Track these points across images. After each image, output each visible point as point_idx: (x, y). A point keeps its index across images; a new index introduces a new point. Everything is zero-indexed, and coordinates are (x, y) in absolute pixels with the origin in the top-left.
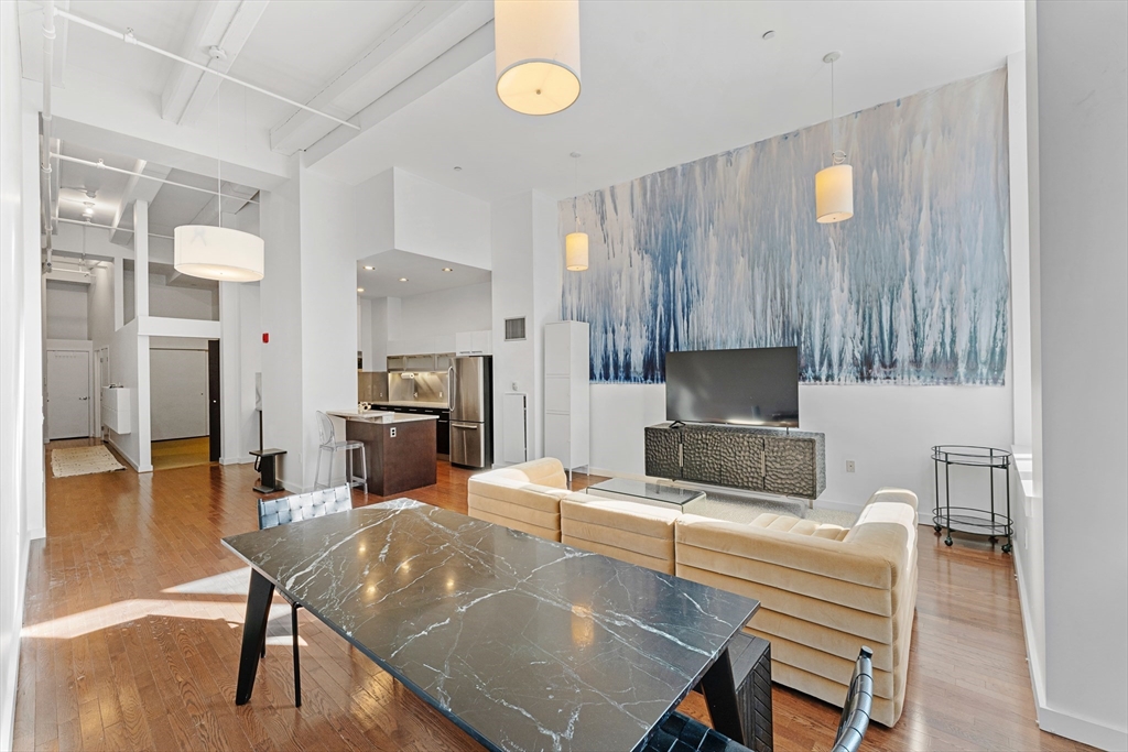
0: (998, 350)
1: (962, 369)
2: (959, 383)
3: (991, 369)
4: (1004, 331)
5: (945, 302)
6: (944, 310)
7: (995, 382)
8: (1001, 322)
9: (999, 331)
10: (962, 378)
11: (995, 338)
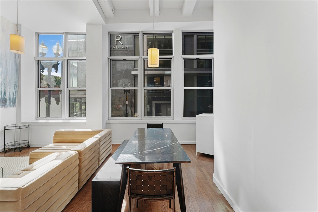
0: (14, 98)
1: (8, 103)
2: (7, 107)
3: (13, 103)
4: (16, 93)
5: (2, 82)
6: (2, 85)
7: (13, 107)
8: (15, 90)
9: (15, 93)
10: (8, 106)
11: (13, 95)
